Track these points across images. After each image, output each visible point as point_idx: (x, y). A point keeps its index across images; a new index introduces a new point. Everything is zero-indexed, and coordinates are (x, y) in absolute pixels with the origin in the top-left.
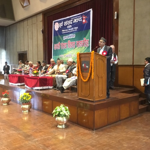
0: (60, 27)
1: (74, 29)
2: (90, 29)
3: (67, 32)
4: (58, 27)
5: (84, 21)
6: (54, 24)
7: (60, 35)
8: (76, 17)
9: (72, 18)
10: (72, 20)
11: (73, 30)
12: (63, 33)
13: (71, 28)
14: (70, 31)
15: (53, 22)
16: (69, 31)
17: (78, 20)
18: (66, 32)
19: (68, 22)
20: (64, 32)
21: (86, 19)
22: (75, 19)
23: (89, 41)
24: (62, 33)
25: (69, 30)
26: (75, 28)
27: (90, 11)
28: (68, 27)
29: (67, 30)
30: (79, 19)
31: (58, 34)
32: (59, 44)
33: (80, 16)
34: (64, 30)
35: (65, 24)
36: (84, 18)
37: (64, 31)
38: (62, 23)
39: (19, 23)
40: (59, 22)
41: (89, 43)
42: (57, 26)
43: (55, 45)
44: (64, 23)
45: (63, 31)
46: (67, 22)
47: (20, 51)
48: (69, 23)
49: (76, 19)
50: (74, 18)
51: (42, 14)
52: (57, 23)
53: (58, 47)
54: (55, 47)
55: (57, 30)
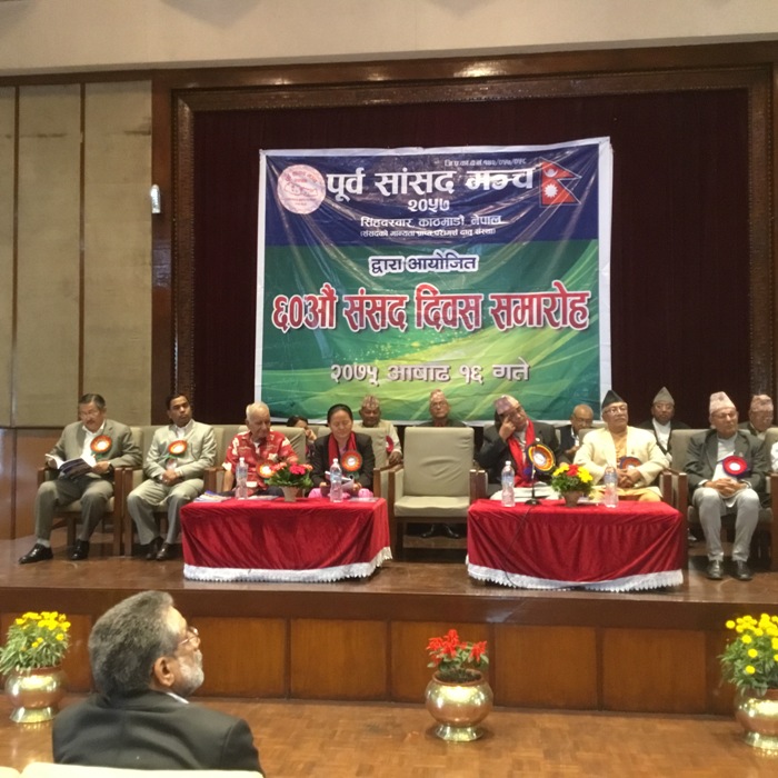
0: (342, 197)
1: (474, 227)
3: (408, 233)
4: (321, 197)
5: (550, 191)
6: (276, 173)
8: (479, 163)
10: (449, 174)
12: (370, 233)
13: (439, 215)
15: (265, 154)
18: (396, 233)
20: (384, 233)
21: (565, 184)
22: (477, 169)
23: (594, 303)
25: (427, 222)
26: (477, 219)
27: (594, 148)
28: (415, 206)
29: (403, 223)
31: (319, 234)
32: (330, 298)
33: (516, 161)
35: (388, 186)
36: (552, 174)
37: (382, 228)
38: (360, 175)
40: (324, 166)
41: (595, 311)
42: (306, 185)
43: (285, 300)
44: (372, 179)
45: (369, 221)
46: (404, 175)
48: (422, 185)
49: (487, 173)
51: (148, 84)
52: (306, 170)
53: (320, 315)
54: (288, 315)
55: (307, 212)
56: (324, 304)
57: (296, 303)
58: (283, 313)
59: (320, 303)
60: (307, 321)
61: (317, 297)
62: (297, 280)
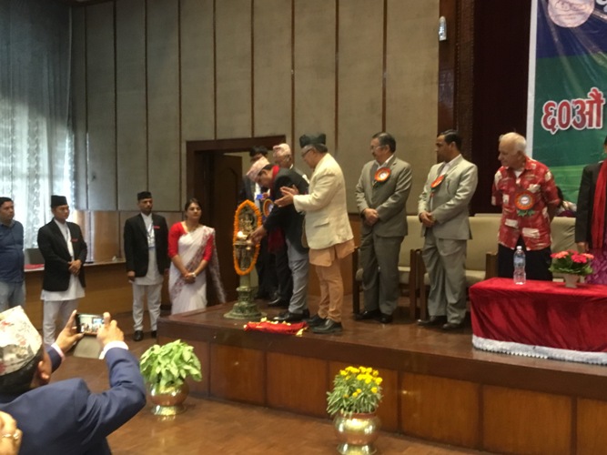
31: (587, 43)
32: (596, 101)
43: (554, 106)
47: (210, 137)
53: (587, 117)
54: (557, 118)
55: (576, 25)
56: (591, 107)
57: (565, 107)
58: (552, 117)
59: (587, 106)
60: (574, 122)
61: (585, 100)
62: (566, 87)
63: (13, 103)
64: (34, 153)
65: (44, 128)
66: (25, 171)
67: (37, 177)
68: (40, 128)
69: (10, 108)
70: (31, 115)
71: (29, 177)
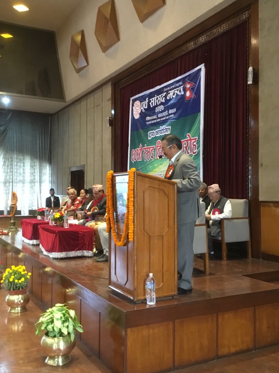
0: (143, 110)
1: (169, 115)
2: (200, 112)
3: (155, 121)
4: (140, 111)
5: (188, 94)
6: (133, 105)
7: (142, 129)
8: (173, 86)
9: (165, 90)
10: (164, 94)
11: (167, 116)
12: (148, 123)
13: (162, 112)
14: (160, 118)
15: (132, 99)
16: (158, 118)
17: (176, 92)
18: (153, 122)
19: (157, 99)
20: (150, 122)
21: (192, 89)
22: (171, 90)
23: (198, 142)
24: (146, 125)
25: (160, 115)
26: (171, 111)
27: (200, 69)
28: (157, 110)
29: (155, 117)
30: (177, 90)
31: (139, 126)
32: (141, 149)
33: (180, 83)
34: (150, 116)
35: (152, 103)
36: (188, 86)
37: (150, 120)
38: (147, 101)
39: (73, 105)
40: (142, 99)
41: (199, 147)
42: (137, 108)
43: (134, 151)
44: (149, 101)
45: (148, 118)
46: (155, 98)
47: (73, 166)
48: (159, 101)
49: (173, 91)
50: (168, 88)
51: (110, 83)
52: (138, 103)
53: (139, 156)
54: (134, 156)
55: (138, 118)
56: (140, 152)
60: (137, 158)
61: (139, 149)
63: (23, 156)
64: (33, 174)
65: (37, 164)
66: (29, 181)
67: (34, 182)
68: (36, 164)
69: (22, 158)
70: (31, 159)
71: (30, 183)
